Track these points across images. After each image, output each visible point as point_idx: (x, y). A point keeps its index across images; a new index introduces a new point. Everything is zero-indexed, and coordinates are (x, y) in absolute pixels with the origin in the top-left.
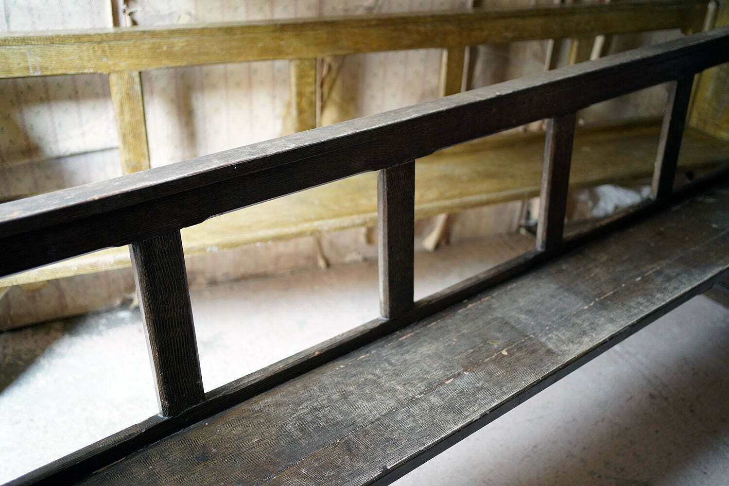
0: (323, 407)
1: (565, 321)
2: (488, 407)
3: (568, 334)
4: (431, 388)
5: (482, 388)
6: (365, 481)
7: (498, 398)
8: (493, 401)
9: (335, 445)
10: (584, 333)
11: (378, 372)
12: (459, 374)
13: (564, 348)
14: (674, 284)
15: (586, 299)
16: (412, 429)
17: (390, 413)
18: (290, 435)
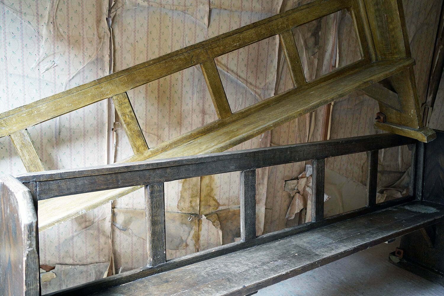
0: (217, 269)
1: (324, 246)
2: (289, 270)
3: (325, 250)
4: (264, 264)
5: (286, 264)
6: (236, 290)
7: (293, 268)
8: (291, 268)
9: (223, 279)
10: (333, 249)
11: (240, 259)
12: (276, 260)
13: (323, 254)
14: (374, 235)
15: (334, 239)
16: (256, 276)
17: (246, 271)
18: (203, 276)
